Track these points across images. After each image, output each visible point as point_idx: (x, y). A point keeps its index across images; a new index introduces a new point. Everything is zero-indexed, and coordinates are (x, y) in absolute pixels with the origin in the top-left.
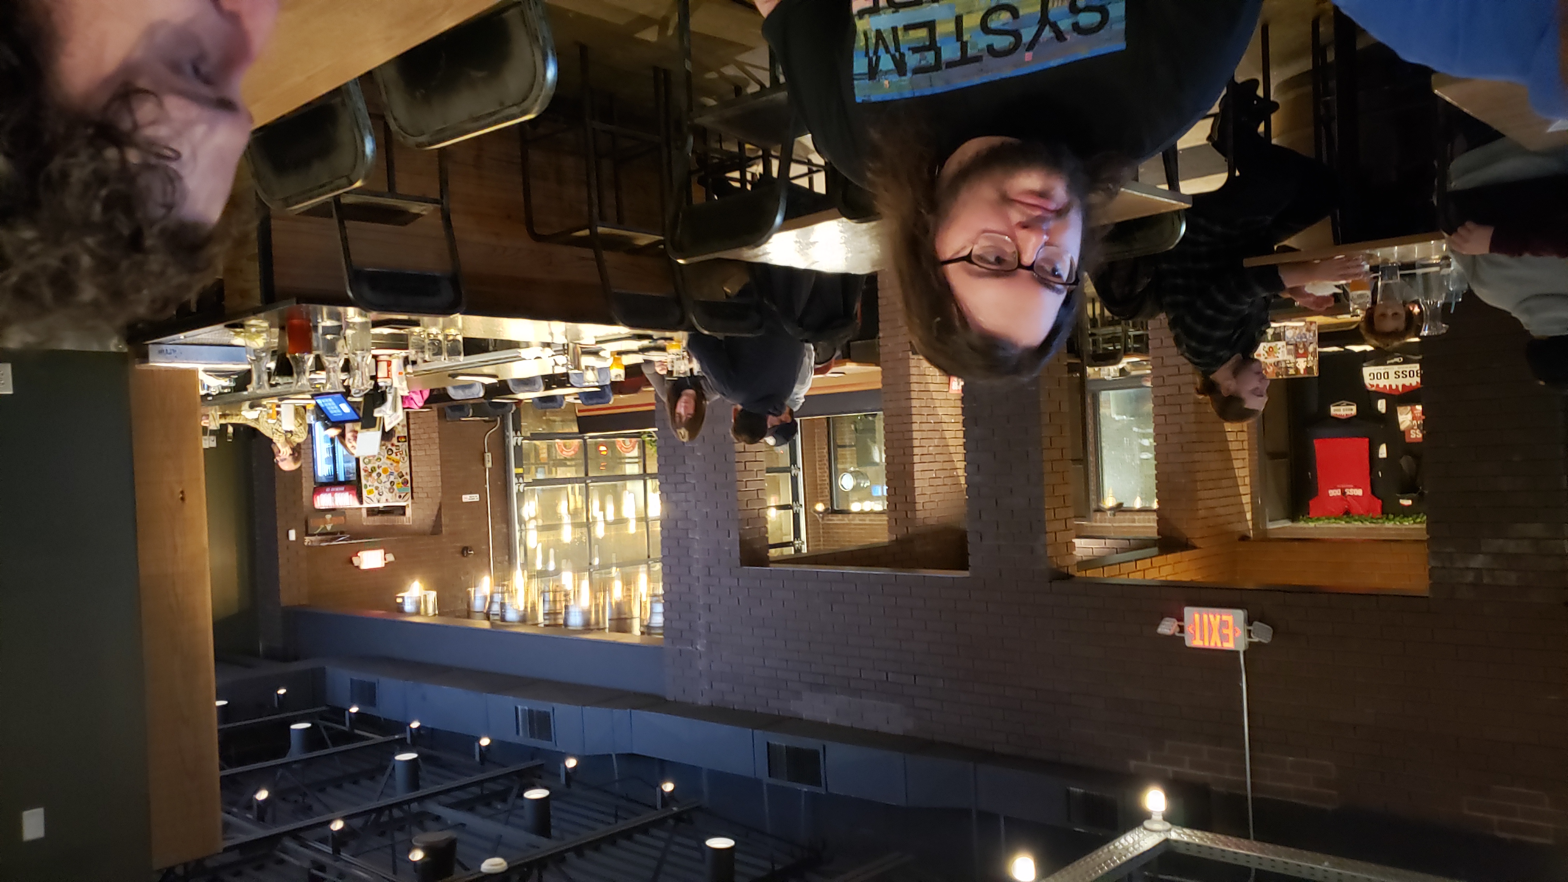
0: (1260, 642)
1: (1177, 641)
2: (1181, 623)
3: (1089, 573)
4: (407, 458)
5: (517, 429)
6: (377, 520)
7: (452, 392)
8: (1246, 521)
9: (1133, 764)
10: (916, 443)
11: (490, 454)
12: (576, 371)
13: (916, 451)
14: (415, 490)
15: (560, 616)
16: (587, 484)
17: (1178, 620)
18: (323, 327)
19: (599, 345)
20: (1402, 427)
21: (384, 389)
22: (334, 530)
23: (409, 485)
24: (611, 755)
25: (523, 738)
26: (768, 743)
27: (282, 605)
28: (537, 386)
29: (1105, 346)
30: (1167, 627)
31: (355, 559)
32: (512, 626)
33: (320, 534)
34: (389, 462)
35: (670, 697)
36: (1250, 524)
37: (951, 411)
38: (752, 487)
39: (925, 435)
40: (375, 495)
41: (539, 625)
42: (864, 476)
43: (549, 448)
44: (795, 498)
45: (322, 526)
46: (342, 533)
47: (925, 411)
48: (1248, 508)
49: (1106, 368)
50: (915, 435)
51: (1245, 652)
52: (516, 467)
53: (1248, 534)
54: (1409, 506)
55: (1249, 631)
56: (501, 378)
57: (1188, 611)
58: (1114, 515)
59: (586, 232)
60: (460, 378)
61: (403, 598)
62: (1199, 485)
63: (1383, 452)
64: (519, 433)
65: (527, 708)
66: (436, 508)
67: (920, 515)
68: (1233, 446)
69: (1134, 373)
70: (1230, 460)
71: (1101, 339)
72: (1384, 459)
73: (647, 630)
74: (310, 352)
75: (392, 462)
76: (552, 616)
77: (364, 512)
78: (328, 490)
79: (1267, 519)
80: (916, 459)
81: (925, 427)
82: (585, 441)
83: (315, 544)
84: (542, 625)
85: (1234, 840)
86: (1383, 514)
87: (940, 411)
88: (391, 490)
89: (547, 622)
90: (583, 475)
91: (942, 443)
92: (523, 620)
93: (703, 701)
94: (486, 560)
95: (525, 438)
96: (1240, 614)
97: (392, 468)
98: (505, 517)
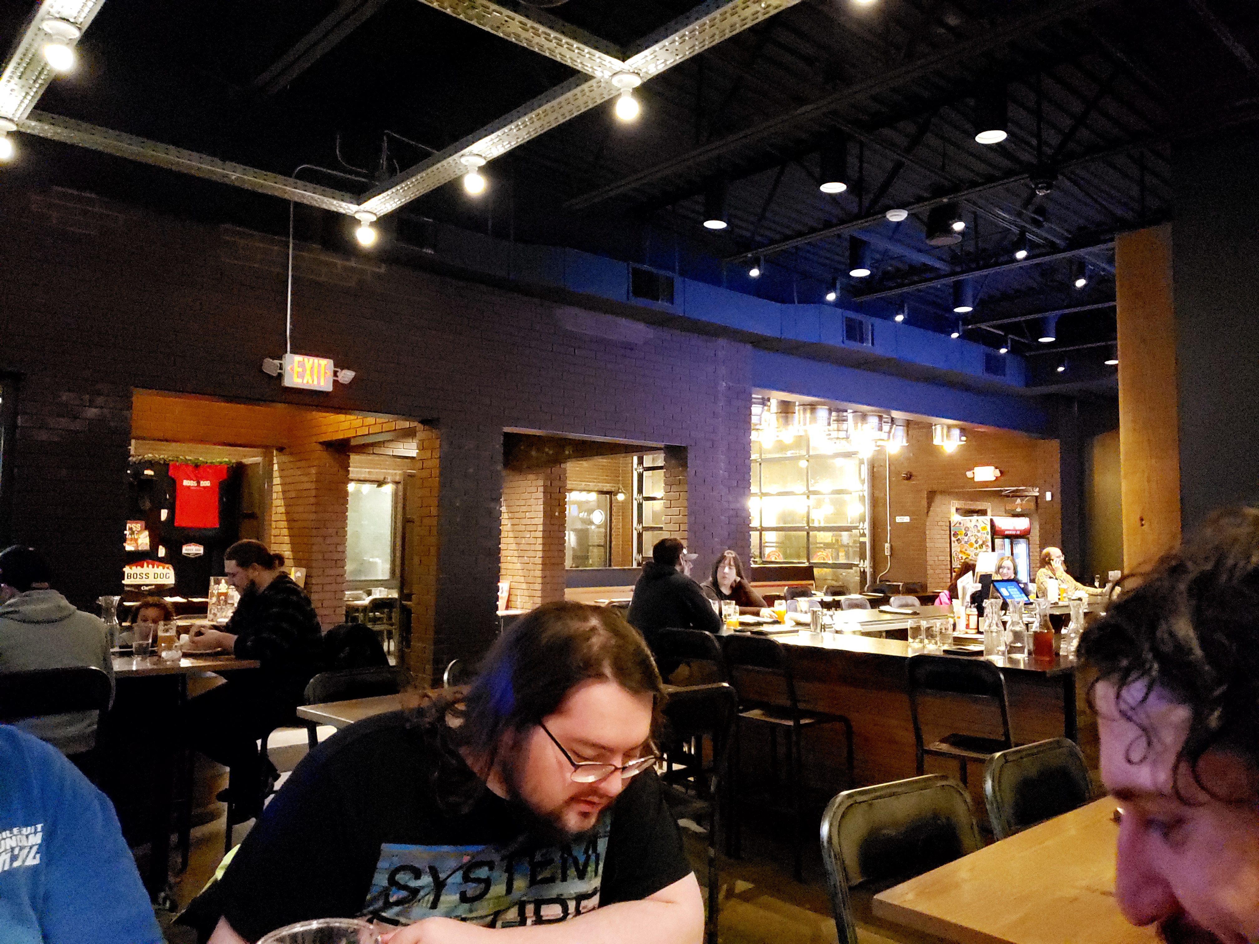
0: (273, 359)
1: (340, 365)
2: (336, 378)
3: (407, 424)
4: (954, 554)
5: (863, 573)
6: (979, 506)
7: (917, 602)
8: (278, 463)
9: (383, 270)
10: (540, 541)
11: (886, 554)
12: (815, 609)
13: (540, 534)
14: (948, 528)
15: (835, 418)
16: (808, 524)
17: (338, 381)
18: (1023, 653)
19: (796, 629)
20: (147, 533)
21: (973, 606)
22: (1015, 498)
23: (952, 533)
24: (799, 303)
25: (868, 321)
26: (672, 303)
27: (1058, 441)
28: (847, 602)
29: (382, 616)
30: (347, 376)
31: (999, 474)
32: (872, 411)
33: (1027, 496)
34: (968, 552)
35: (749, 346)
36: (275, 461)
37: (510, 566)
38: (676, 510)
39: (533, 547)
40: (980, 525)
41: (851, 411)
42: (584, 521)
43: (837, 557)
44: (640, 506)
45: (1024, 502)
46: (1008, 496)
47: (531, 566)
48: (276, 474)
49: (382, 597)
50: (540, 548)
51: (286, 352)
52: (865, 543)
53: (278, 453)
54: (147, 469)
55: (281, 369)
56: (877, 610)
57: (329, 388)
58: (384, 478)
59: (802, 722)
60: (910, 612)
61: (961, 441)
62: (313, 493)
63: (164, 514)
64: (862, 570)
65: (865, 344)
66: (930, 513)
67: (541, 482)
68: (284, 524)
69: (361, 592)
70: (287, 513)
71: (385, 621)
72: (164, 508)
73: (764, 402)
74: (1035, 632)
75: (967, 552)
76: (840, 418)
77: (989, 512)
78: (1018, 533)
79: (261, 464)
80: (541, 528)
81: (532, 554)
82: (808, 560)
83: (1030, 488)
84: (849, 411)
85: (305, 201)
86: (168, 464)
87: (519, 566)
88: (967, 529)
89: (845, 414)
90: (811, 533)
91: (518, 540)
92: (864, 417)
93: (722, 342)
94: (892, 468)
95: (857, 565)
96: (288, 382)
97: (966, 547)
98: (875, 503)
